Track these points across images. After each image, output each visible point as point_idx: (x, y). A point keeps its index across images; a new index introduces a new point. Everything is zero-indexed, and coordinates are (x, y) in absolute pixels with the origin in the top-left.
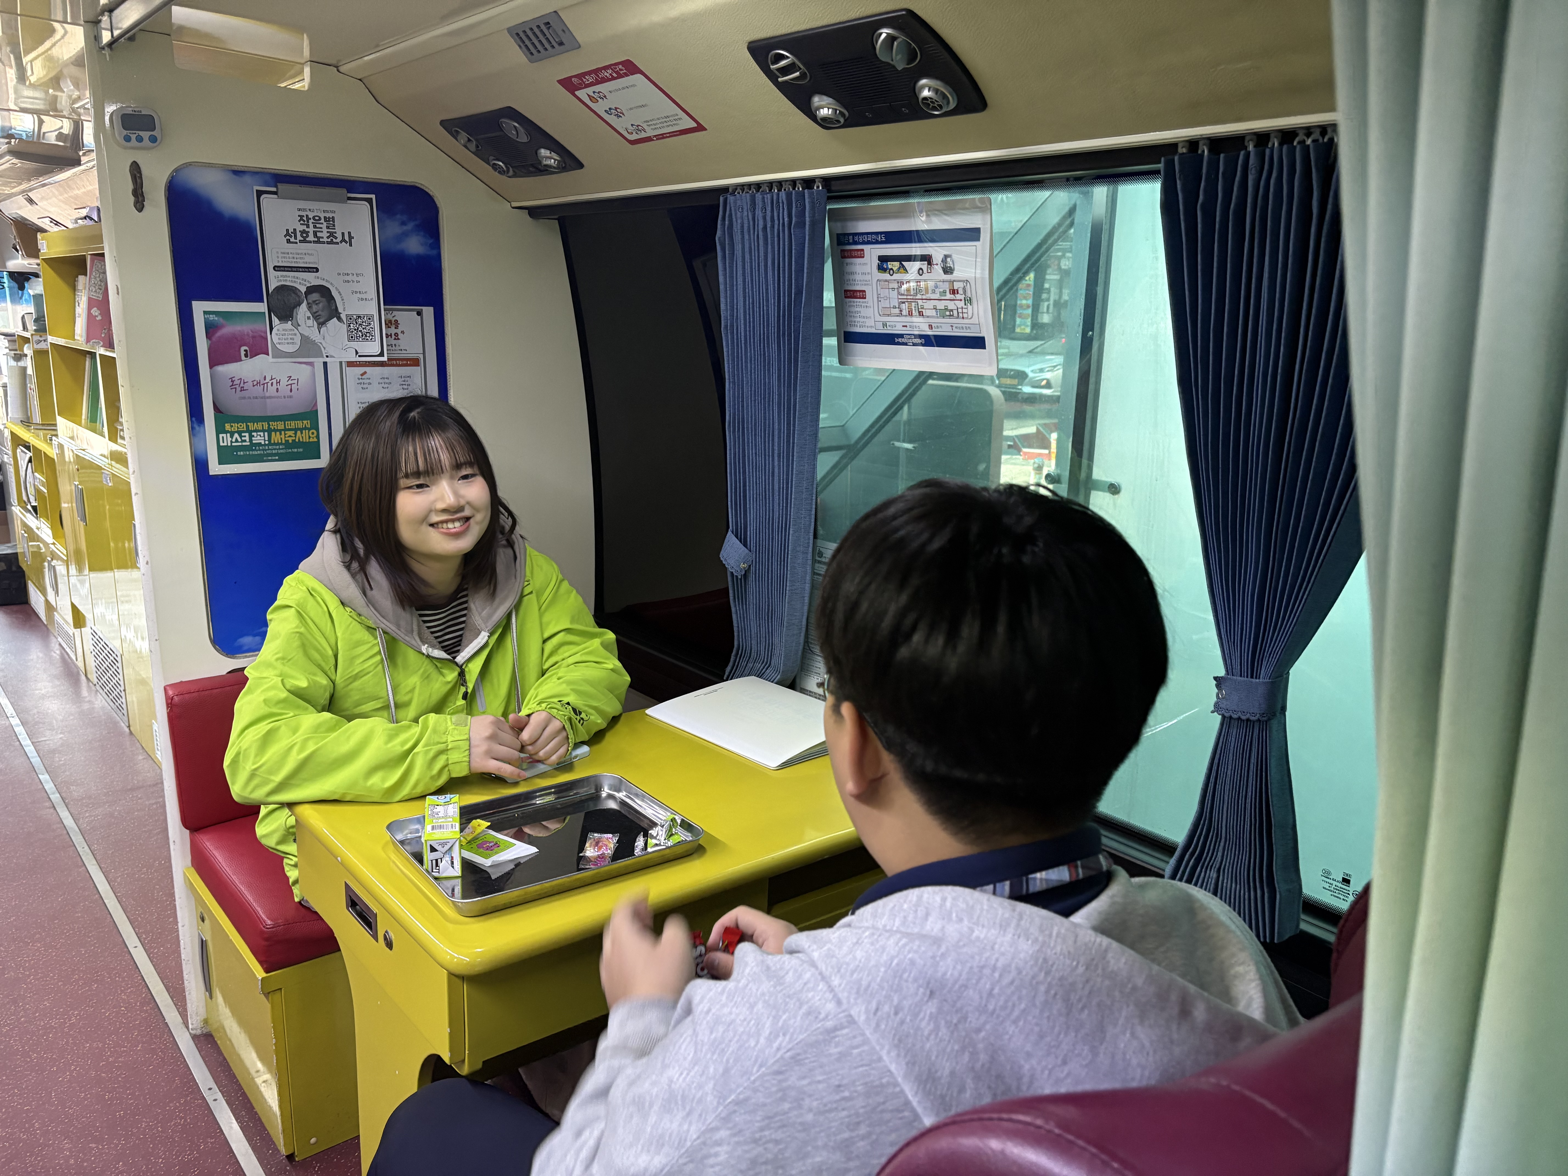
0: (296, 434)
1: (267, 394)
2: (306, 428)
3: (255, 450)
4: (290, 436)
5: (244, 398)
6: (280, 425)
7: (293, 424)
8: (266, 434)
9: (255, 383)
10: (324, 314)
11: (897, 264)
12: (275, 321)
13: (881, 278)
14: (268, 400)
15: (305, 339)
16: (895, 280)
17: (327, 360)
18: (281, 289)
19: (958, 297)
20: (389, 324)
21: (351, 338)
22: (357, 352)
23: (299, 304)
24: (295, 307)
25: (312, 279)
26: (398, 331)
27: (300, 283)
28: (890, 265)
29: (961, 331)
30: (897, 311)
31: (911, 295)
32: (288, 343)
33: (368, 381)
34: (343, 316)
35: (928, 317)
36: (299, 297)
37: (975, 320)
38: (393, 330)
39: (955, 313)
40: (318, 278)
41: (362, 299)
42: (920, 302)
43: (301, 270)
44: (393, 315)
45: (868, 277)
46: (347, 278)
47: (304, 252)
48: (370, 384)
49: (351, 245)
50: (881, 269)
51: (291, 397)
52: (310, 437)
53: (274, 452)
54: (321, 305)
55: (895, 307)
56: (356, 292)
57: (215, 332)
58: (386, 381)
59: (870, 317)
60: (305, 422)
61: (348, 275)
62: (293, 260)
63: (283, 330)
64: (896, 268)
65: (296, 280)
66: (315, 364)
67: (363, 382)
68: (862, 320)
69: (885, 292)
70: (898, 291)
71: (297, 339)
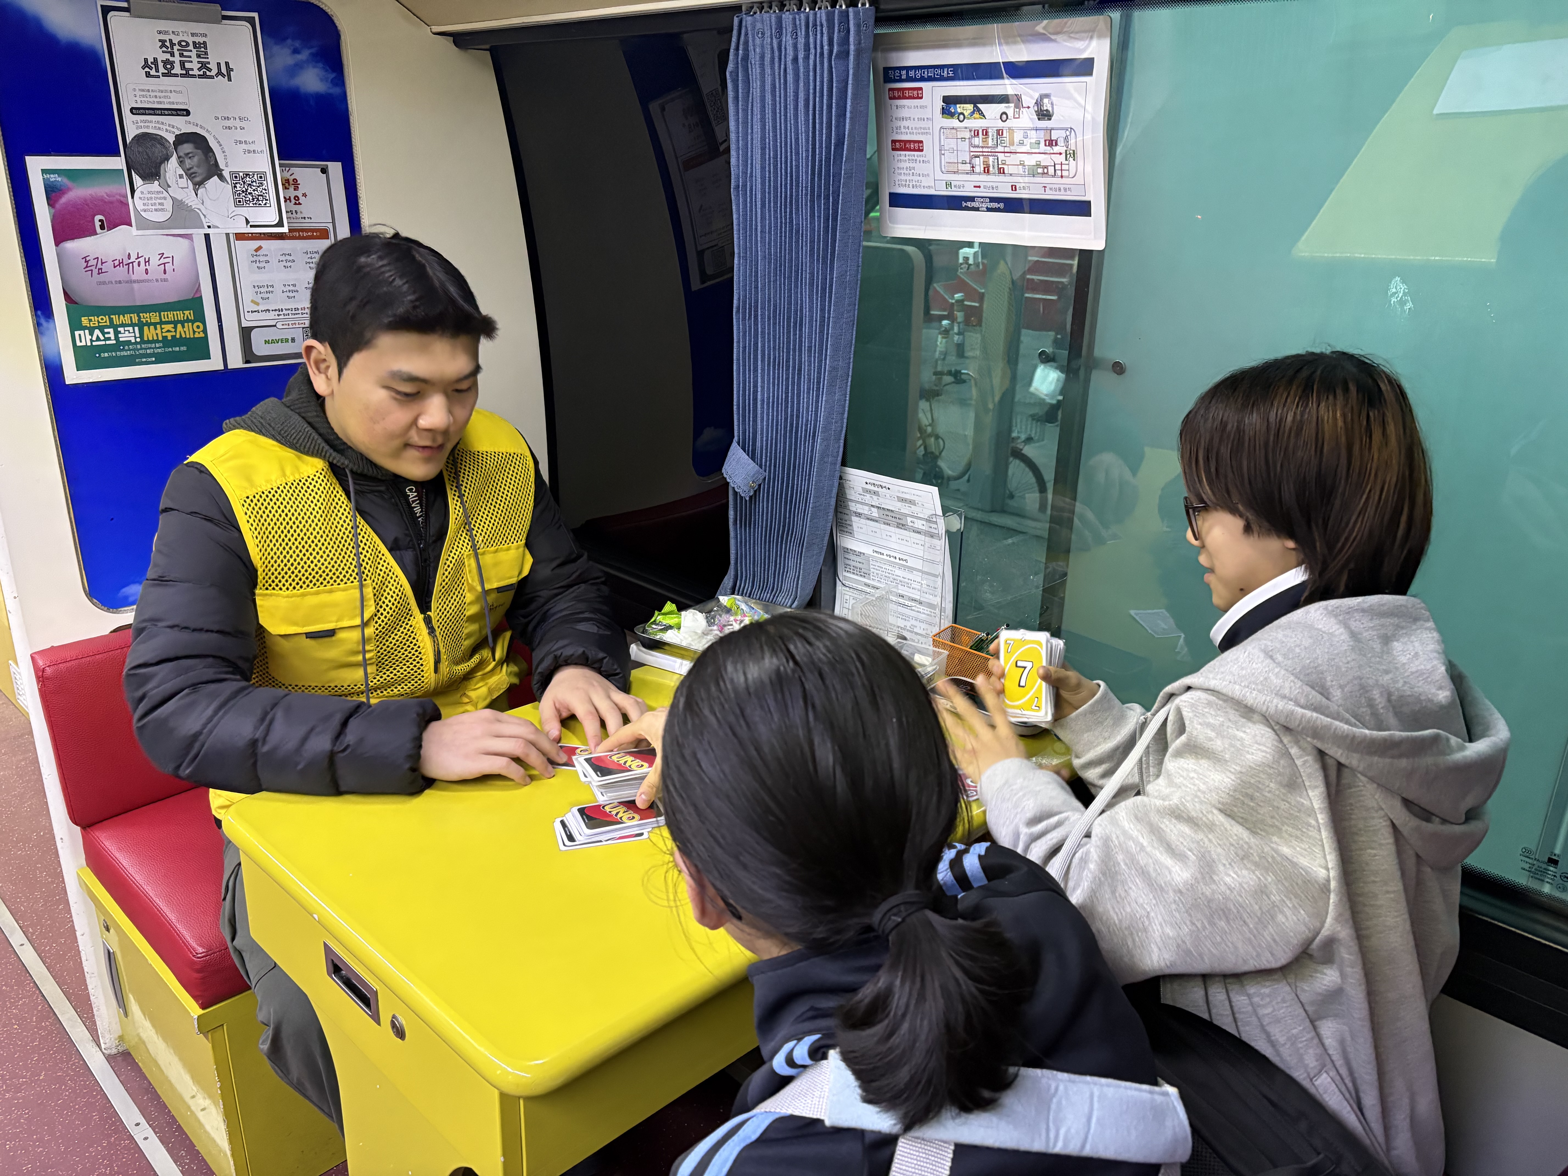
0: (175, 328)
1: (134, 277)
2: (188, 321)
3: (123, 350)
4: (168, 331)
5: (104, 283)
6: (154, 317)
7: (170, 316)
8: (136, 329)
9: (117, 263)
10: (201, 172)
11: (970, 107)
12: (137, 180)
13: (945, 125)
14: (135, 285)
15: (178, 205)
16: (966, 128)
17: (208, 231)
18: (142, 138)
19: (1056, 149)
20: (286, 183)
21: (238, 203)
22: (247, 222)
23: (167, 158)
24: (162, 162)
25: (182, 125)
26: (299, 193)
27: (167, 130)
28: (960, 108)
29: (1058, 193)
30: (968, 167)
31: (988, 147)
32: (156, 210)
33: (264, 258)
34: (226, 174)
35: (1011, 175)
36: (166, 148)
37: (1079, 180)
38: (291, 193)
39: (1051, 170)
40: (190, 123)
41: (249, 152)
42: (1001, 156)
43: (166, 112)
44: (290, 172)
45: (927, 124)
46: (227, 123)
47: (169, 88)
48: (267, 262)
49: (230, 80)
50: (946, 112)
51: (165, 280)
52: (194, 332)
53: (148, 351)
54: (196, 159)
55: (964, 163)
56: (241, 142)
57: (59, 198)
58: (288, 258)
59: (928, 175)
60: (187, 312)
61: (228, 119)
62: (156, 100)
63: (149, 193)
64: (969, 112)
65: (161, 126)
67: (258, 260)
68: (916, 178)
69: (951, 143)
70: (970, 142)
71: (168, 205)
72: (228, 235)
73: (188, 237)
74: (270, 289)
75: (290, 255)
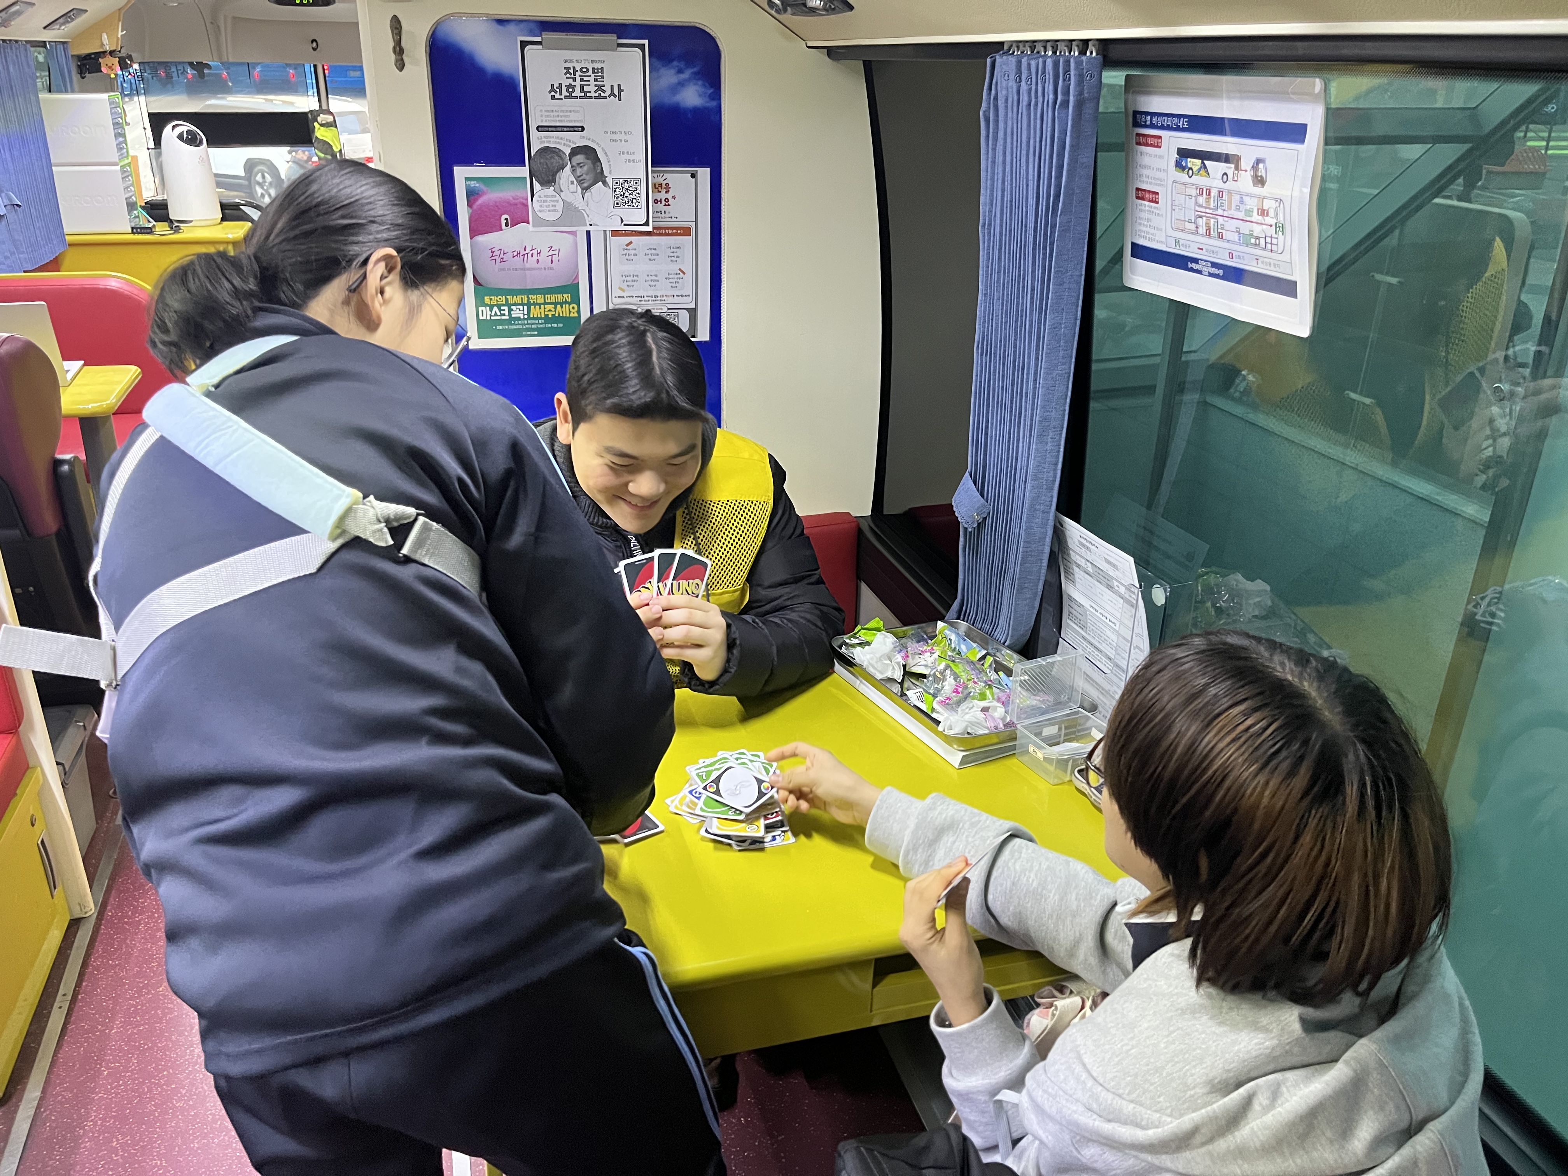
0: (555, 308)
1: (528, 266)
2: (566, 302)
3: (514, 324)
4: (550, 310)
5: (504, 270)
6: (540, 299)
7: (552, 298)
8: (525, 307)
9: (515, 254)
10: (589, 178)
11: (1198, 162)
12: (537, 187)
13: (1177, 178)
14: (527, 272)
15: (567, 206)
16: (1193, 185)
18: (545, 151)
19: (1267, 220)
20: (657, 187)
21: (617, 205)
22: (622, 221)
23: (562, 168)
24: (558, 171)
25: (577, 139)
26: (669, 196)
28: (1190, 162)
29: (1268, 267)
30: (1192, 227)
31: (1210, 208)
32: (549, 211)
33: (633, 252)
34: (609, 180)
35: (1229, 241)
36: (562, 159)
38: (662, 195)
39: (1262, 241)
41: (630, 161)
42: (1221, 220)
43: (566, 129)
44: (663, 177)
45: (1161, 175)
46: (614, 137)
47: (570, 108)
48: (635, 255)
49: (620, 99)
50: (1179, 165)
51: (552, 269)
52: (570, 312)
53: (533, 326)
54: (585, 168)
55: (1190, 221)
56: (624, 153)
57: (476, 200)
58: (653, 251)
59: (1161, 230)
60: (565, 296)
61: (616, 133)
62: (557, 120)
63: (545, 196)
64: (1197, 167)
66: (578, 233)
67: (628, 253)
68: (1152, 231)
69: (1180, 199)
70: (1196, 200)
71: (560, 206)
72: (605, 232)
73: (573, 233)
74: (635, 278)
75: (655, 249)
